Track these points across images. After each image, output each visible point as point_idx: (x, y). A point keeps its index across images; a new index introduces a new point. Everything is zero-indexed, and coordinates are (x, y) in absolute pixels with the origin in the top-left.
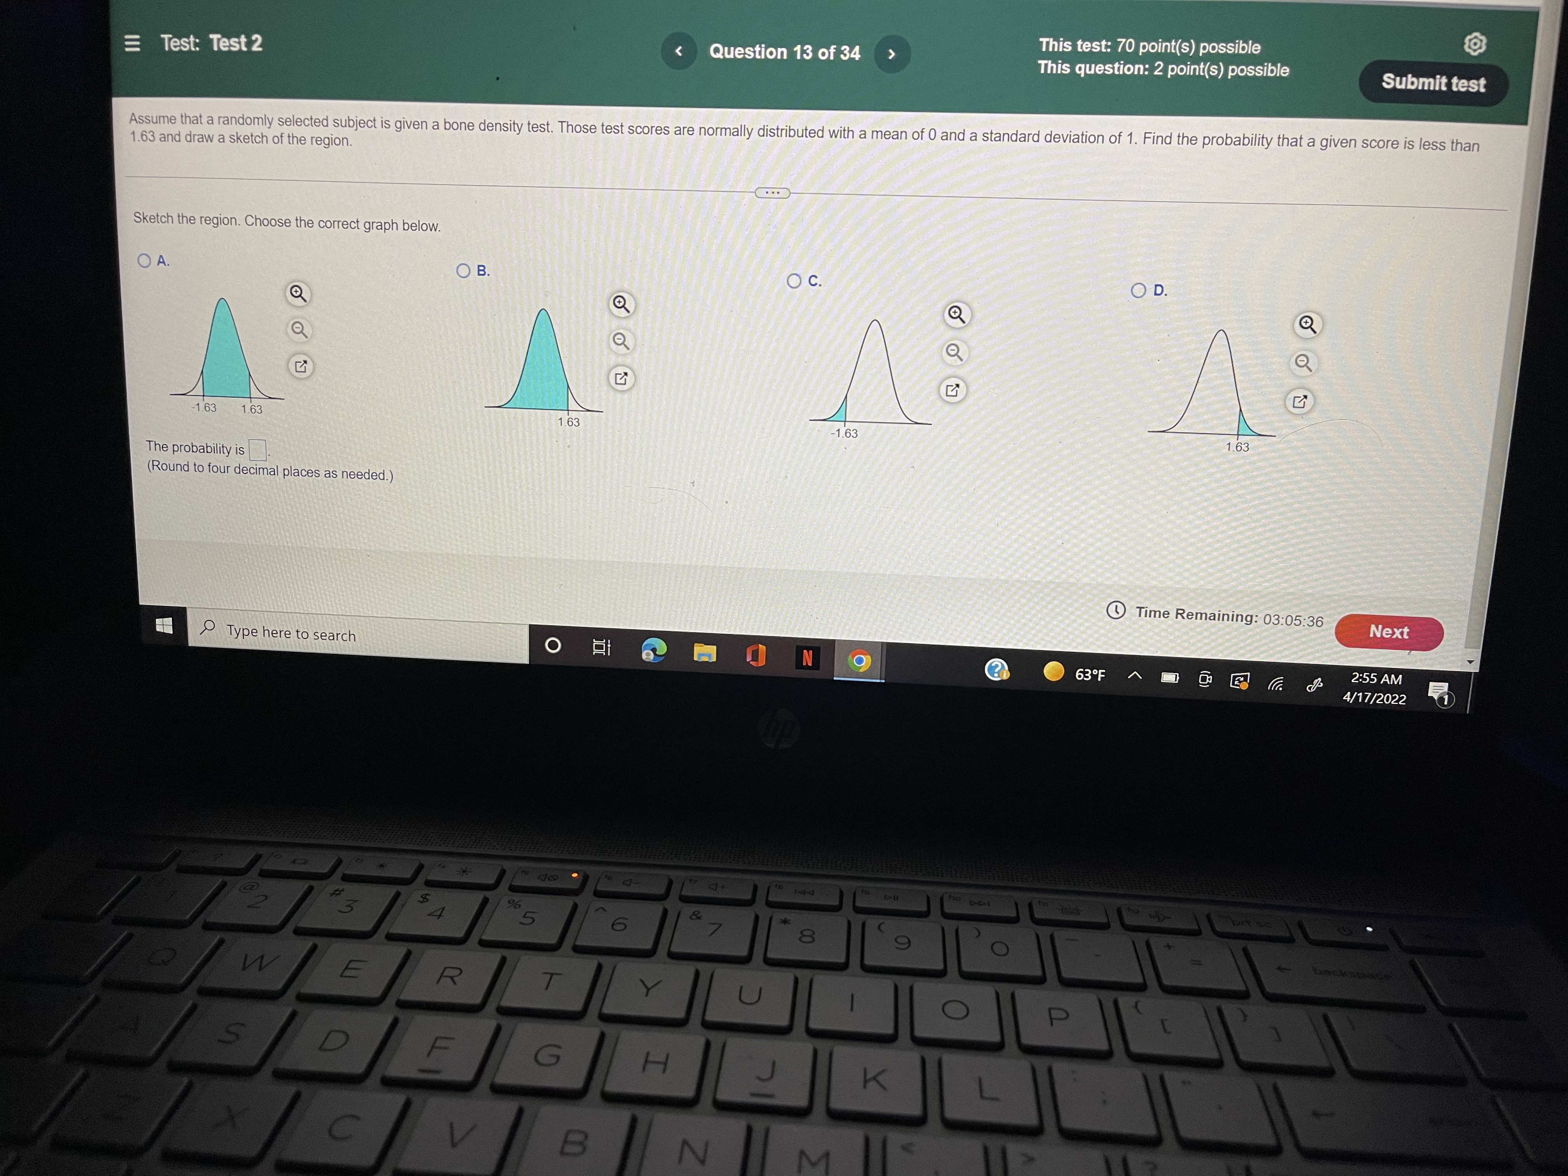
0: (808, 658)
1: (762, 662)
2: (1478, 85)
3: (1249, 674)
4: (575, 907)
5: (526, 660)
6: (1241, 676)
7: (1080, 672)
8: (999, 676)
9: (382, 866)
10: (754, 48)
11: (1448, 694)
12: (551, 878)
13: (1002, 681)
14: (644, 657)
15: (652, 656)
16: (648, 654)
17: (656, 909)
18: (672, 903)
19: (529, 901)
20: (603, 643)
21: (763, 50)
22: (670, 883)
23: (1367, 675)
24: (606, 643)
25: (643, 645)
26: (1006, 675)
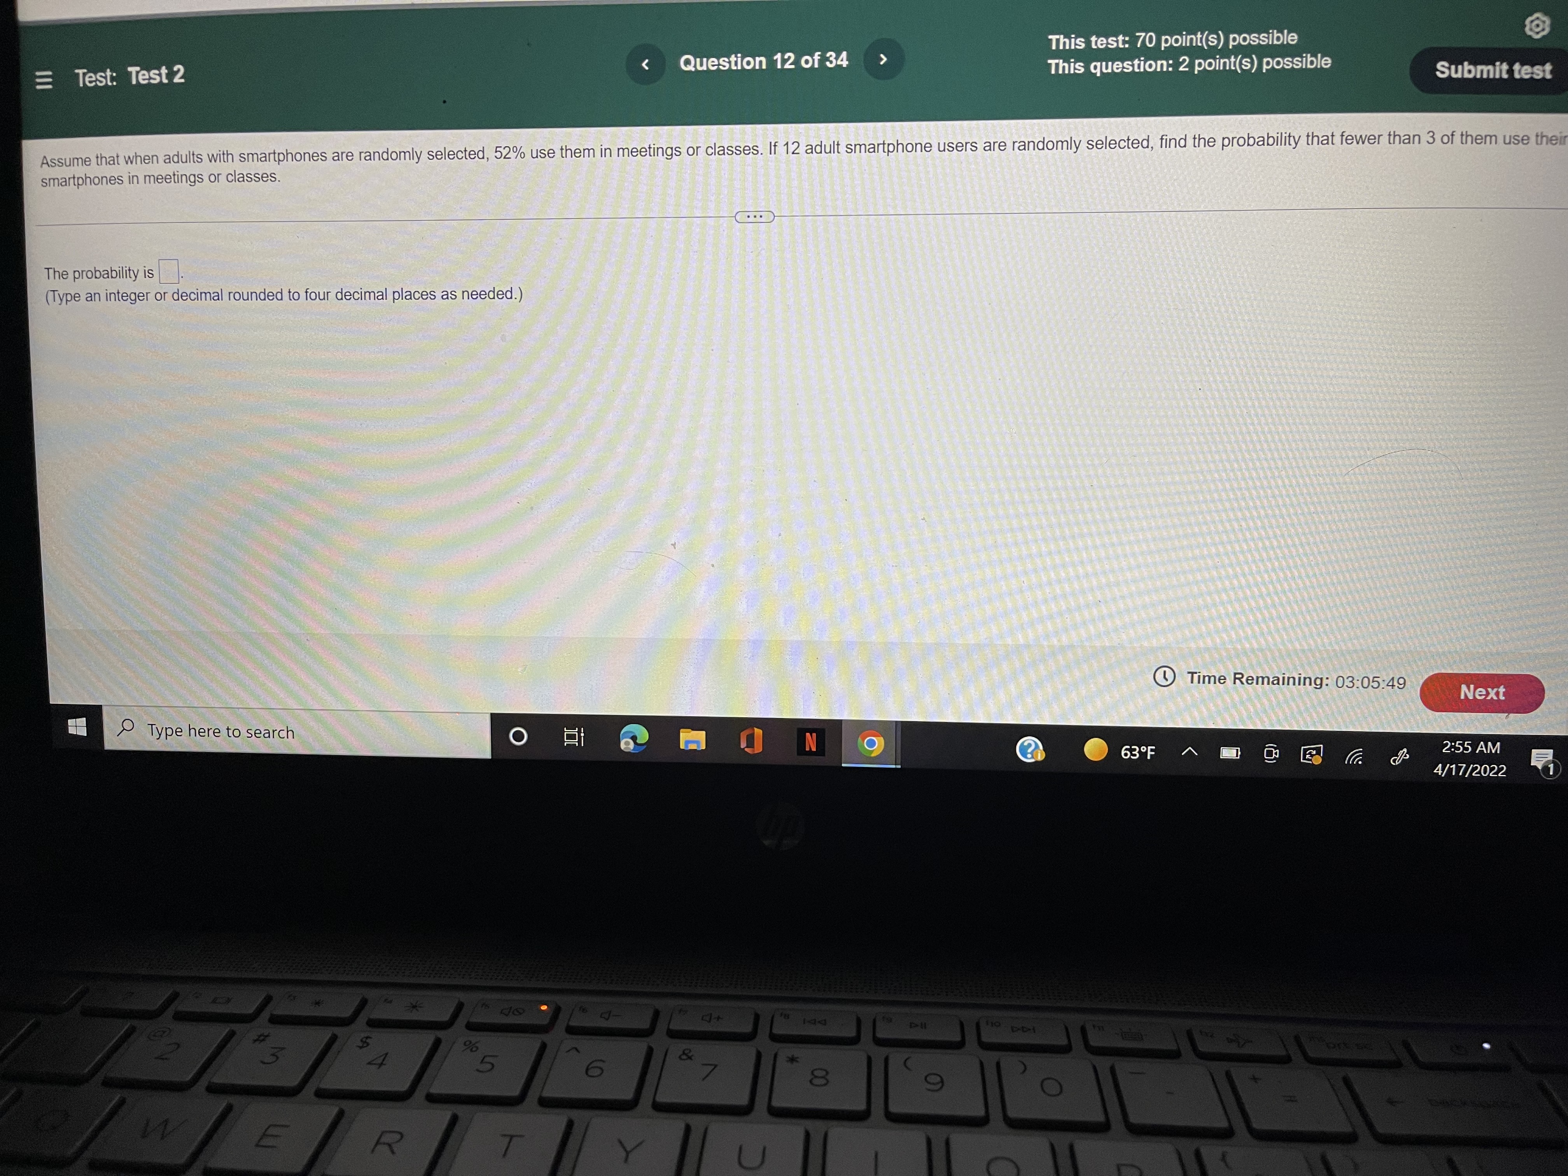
0: (811, 741)
1: (758, 748)
2: (1543, 72)
3: (1322, 745)
4: (543, 1047)
5: (487, 754)
6: (1313, 749)
7: (1126, 749)
8: (1033, 757)
9: (317, 1003)
10: (729, 59)
11: (1553, 762)
12: (516, 1013)
13: (1036, 762)
14: (623, 746)
15: (632, 745)
16: (627, 743)
17: (639, 1047)
18: (659, 1040)
19: (487, 1042)
20: (575, 732)
21: (739, 59)
22: (657, 1014)
23: (1459, 744)
24: (579, 732)
25: (622, 732)
26: (1040, 756)
